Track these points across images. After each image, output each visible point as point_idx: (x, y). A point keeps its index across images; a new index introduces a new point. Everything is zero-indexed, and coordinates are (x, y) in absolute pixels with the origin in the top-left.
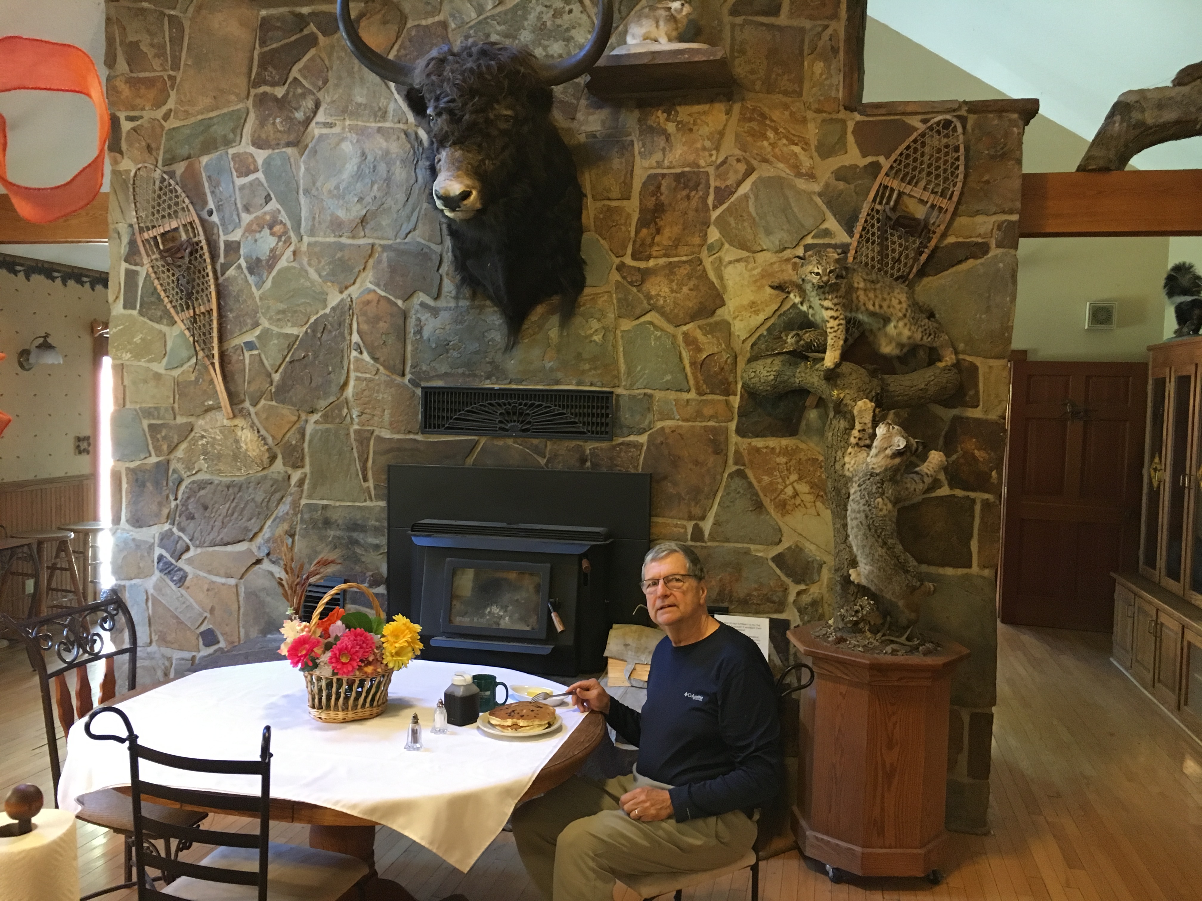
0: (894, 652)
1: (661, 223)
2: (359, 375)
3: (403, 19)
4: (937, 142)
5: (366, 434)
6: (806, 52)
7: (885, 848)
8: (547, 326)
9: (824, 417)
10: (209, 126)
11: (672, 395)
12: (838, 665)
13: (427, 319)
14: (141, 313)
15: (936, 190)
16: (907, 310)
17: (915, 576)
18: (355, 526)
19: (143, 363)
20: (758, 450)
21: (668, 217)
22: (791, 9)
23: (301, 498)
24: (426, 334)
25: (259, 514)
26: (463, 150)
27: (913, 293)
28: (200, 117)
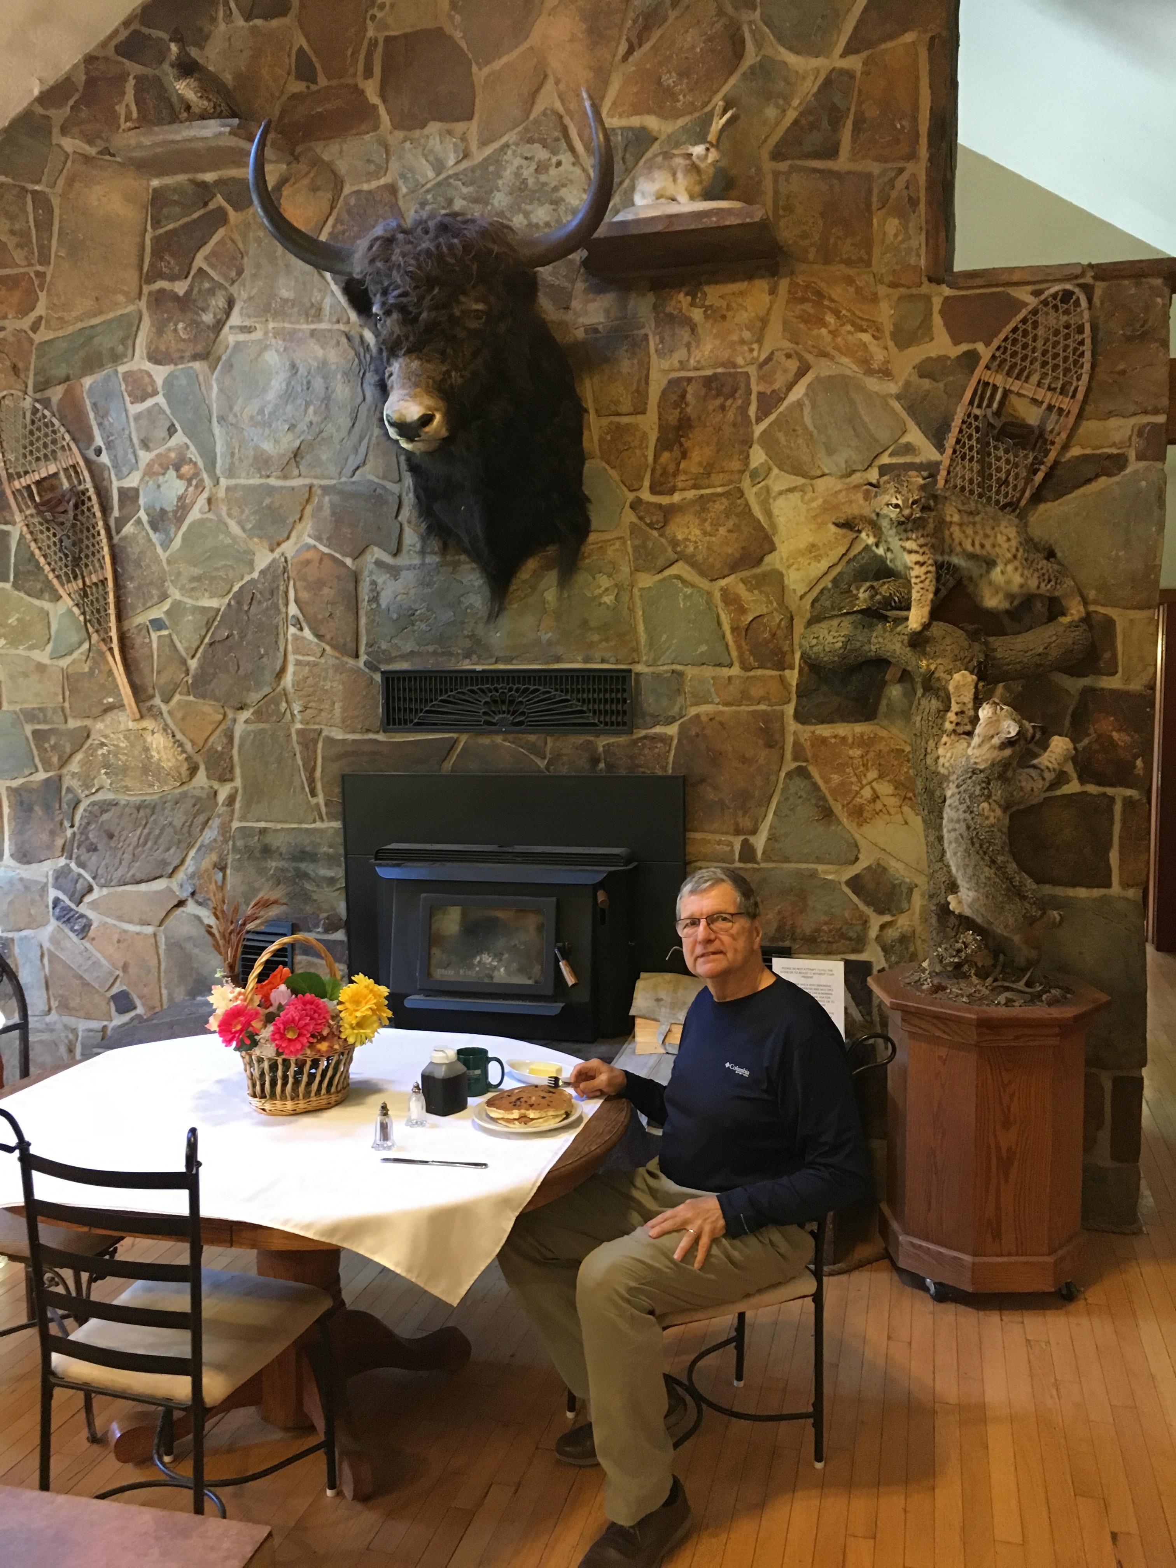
0: (1009, 1003)
1: (687, 444)
2: (300, 658)
3: (338, 183)
4: (1055, 321)
5: (313, 735)
6: (875, 206)
7: (1002, 1256)
8: (542, 585)
9: (910, 694)
10: (91, 338)
11: (709, 672)
12: (935, 1021)
13: (384, 583)
14: (15, 586)
15: (1053, 386)
16: (1017, 550)
17: (1034, 903)
18: (303, 855)
19: (21, 651)
20: (824, 741)
21: (697, 435)
22: (853, 148)
23: (231, 820)
24: (384, 603)
25: (180, 842)
26: (420, 359)
27: (1026, 525)
28: (79, 325)
